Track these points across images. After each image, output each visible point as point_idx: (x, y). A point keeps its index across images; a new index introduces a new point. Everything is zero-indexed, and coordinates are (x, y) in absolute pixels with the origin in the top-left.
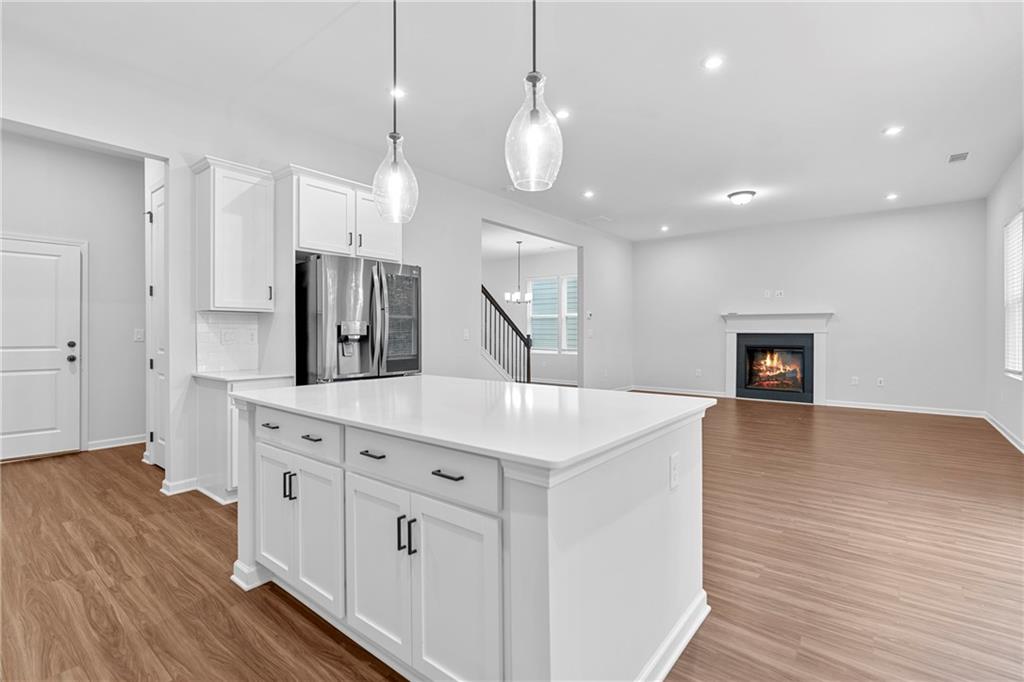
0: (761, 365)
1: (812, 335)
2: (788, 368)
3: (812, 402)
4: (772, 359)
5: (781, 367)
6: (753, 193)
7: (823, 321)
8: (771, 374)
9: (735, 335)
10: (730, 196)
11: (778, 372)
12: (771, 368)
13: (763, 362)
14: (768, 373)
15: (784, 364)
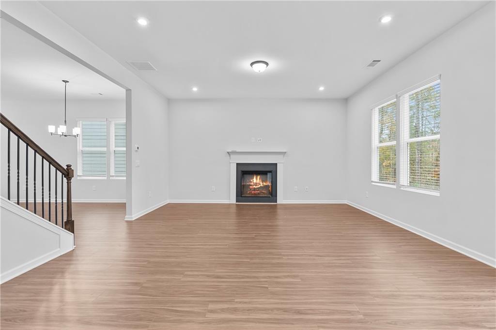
0: (251, 182)
1: (277, 164)
2: (265, 184)
3: (276, 202)
4: (257, 179)
5: (261, 183)
6: (267, 64)
7: (281, 156)
8: (256, 187)
9: (236, 164)
10: (252, 64)
11: (260, 186)
12: (256, 183)
13: (252, 181)
14: (254, 186)
15: (263, 181)
